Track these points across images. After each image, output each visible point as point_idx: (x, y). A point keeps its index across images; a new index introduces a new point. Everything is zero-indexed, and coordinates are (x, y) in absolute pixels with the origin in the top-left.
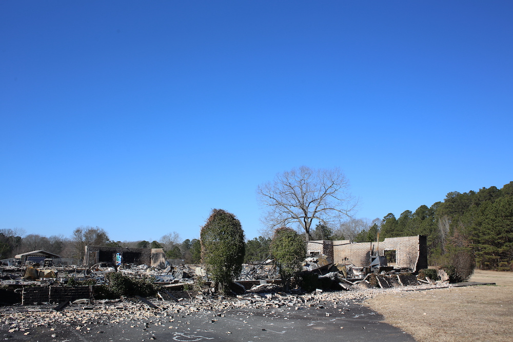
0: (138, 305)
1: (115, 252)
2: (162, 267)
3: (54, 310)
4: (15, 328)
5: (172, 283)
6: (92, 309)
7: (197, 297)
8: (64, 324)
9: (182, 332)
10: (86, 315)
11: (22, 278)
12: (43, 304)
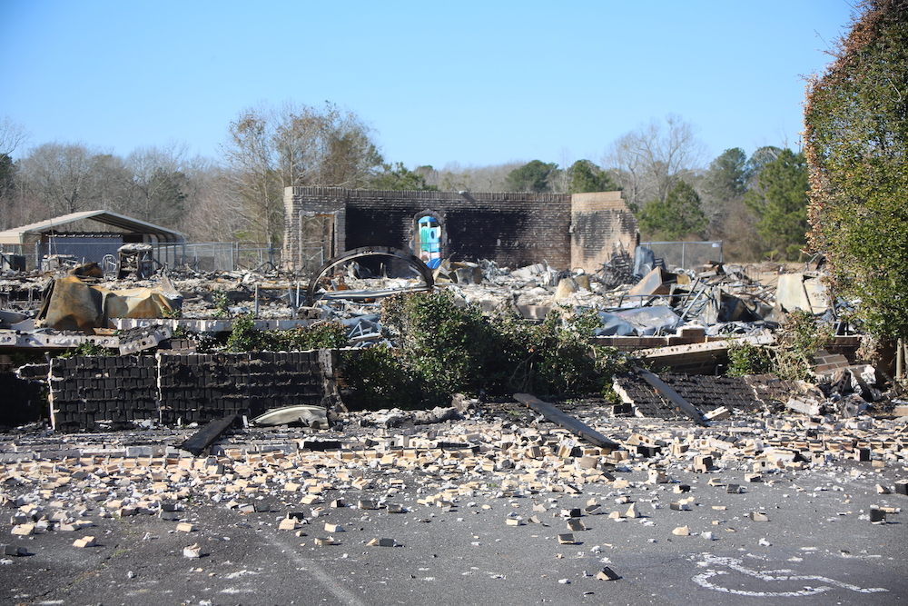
0: (530, 432)
1: (413, 211)
2: (621, 272)
3: (181, 452)
4: (35, 519)
5: (675, 342)
6: (335, 446)
7: (791, 404)
8: (229, 506)
9: (735, 555)
10: (313, 471)
11: (39, 323)
12: (133, 428)
